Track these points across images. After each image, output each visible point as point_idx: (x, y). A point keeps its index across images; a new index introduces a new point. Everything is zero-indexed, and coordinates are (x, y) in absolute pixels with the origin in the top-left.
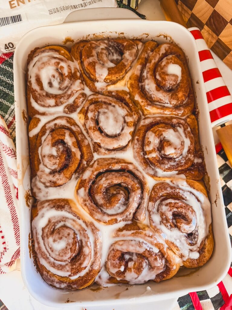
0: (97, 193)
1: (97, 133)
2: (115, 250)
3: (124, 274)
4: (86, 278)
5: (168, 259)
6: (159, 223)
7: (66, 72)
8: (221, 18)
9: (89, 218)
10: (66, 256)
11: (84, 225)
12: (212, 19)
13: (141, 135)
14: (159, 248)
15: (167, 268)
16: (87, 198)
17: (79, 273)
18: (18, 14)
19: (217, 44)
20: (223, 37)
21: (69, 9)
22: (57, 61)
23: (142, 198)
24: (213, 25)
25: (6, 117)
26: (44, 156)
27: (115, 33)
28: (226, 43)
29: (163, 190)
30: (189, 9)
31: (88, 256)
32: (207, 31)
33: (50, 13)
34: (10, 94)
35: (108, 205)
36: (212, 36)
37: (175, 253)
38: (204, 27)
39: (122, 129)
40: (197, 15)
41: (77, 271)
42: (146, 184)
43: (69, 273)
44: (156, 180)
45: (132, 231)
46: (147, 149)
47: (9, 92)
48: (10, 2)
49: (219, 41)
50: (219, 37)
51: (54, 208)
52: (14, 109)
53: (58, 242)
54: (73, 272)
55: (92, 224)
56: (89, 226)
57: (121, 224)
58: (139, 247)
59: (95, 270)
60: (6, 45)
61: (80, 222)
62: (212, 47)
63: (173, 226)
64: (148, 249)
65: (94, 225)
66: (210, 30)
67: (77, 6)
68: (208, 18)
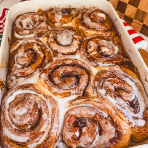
0: (55, 77)
1: (55, 44)
2: (70, 116)
3: (80, 139)
4: (44, 145)
5: (117, 123)
6: (104, 94)
7: (37, 19)
8: (123, 3)
9: (48, 93)
10: (26, 120)
11: (44, 98)
12: (119, 6)
13: (85, 45)
14: (108, 113)
15: (119, 134)
16: (47, 79)
17: (37, 138)
20: (127, 13)
22: (33, 15)
23: (89, 80)
24: (120, 8)
26: (18, 58)
28: (129, 16)
29: (104, 73)
31: (46, 121)
35: (63, 83)
36: (121, 15)
37: (123, 120)
39: (72, 42)
41: (35, 136)
42: (91, 71)
43: (28, 138)
44: (98, 69)
45: (84, 100)
46: (90, 50)
50: (125, 14)
51: (21, 89)
53: (21, 110)
54: (31, 136)
55: (50, 97)
56: (48, 98)
57: (74, 97)
58: (90, 110)
59: (52, 137)
61: (41, 96)
63: (116, 96)
64: (99, 113)
65: (52, 98)
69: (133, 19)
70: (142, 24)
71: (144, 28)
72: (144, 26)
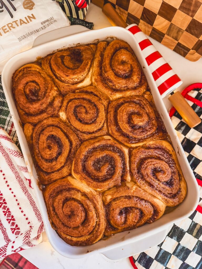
8: (151, 12)
12: (144, 14)
19: (153, 32)
20: (157, 25)
21: (33, 33)
24: (146, 18)
25: (5, 127)
27: (73, 45)
28: (159, 30)
30: (125, 11)
32: (143, 24)
33: (20, 40)
34: (4, 109)
36: (148, 27)
38: (140, 21)
40: (133, 14)
47: (3, 108)
49: (154, 30)
50: (153, 26)
52: (10, 120)
62: (150, 34)
66: (145, 22)
67: (39, 30)
68: (141, 14)
69: (164, 34)
70: (177, 42)
71: (179, 47)
72: (179, 44)
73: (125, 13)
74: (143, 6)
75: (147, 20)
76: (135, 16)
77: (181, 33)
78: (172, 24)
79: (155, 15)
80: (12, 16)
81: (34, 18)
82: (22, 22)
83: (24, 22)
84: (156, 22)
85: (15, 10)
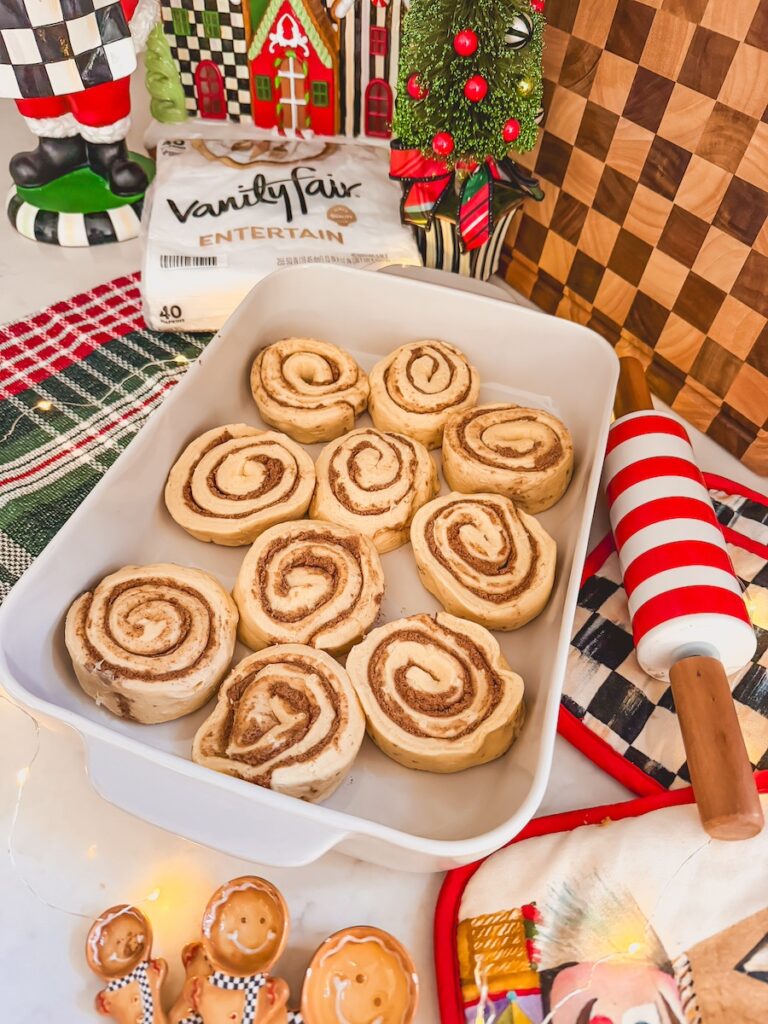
8: (655, 305)
12: (636, 312)
18: (211, 256)
19: (654, 368)
20: (666, 346)
24: (640, 322)
30: (587, 302)
33: (280, 262)
36: (642, 352)
38: (622, 334)
40: (605, 311)
48: (202, 238)
49: (657, 361)
50: (656, 350)
60: (165, 308)
66: (636, 338)
68: (627, 312)
69: (685, 375)
70: (719, 402)
71: (724, 420)
72: (726, 410)
73: (586, 311)
74: (636, 285)
75: (642, 328)
76: (611, 316)
77: (732, 369)
78: (708, 340)
79: (664, 314)
80: (290, 218)
81: (340, 239)
82: (307, 234)
83: (311, 235)
84: (665, 336)
85: (304, 210)
